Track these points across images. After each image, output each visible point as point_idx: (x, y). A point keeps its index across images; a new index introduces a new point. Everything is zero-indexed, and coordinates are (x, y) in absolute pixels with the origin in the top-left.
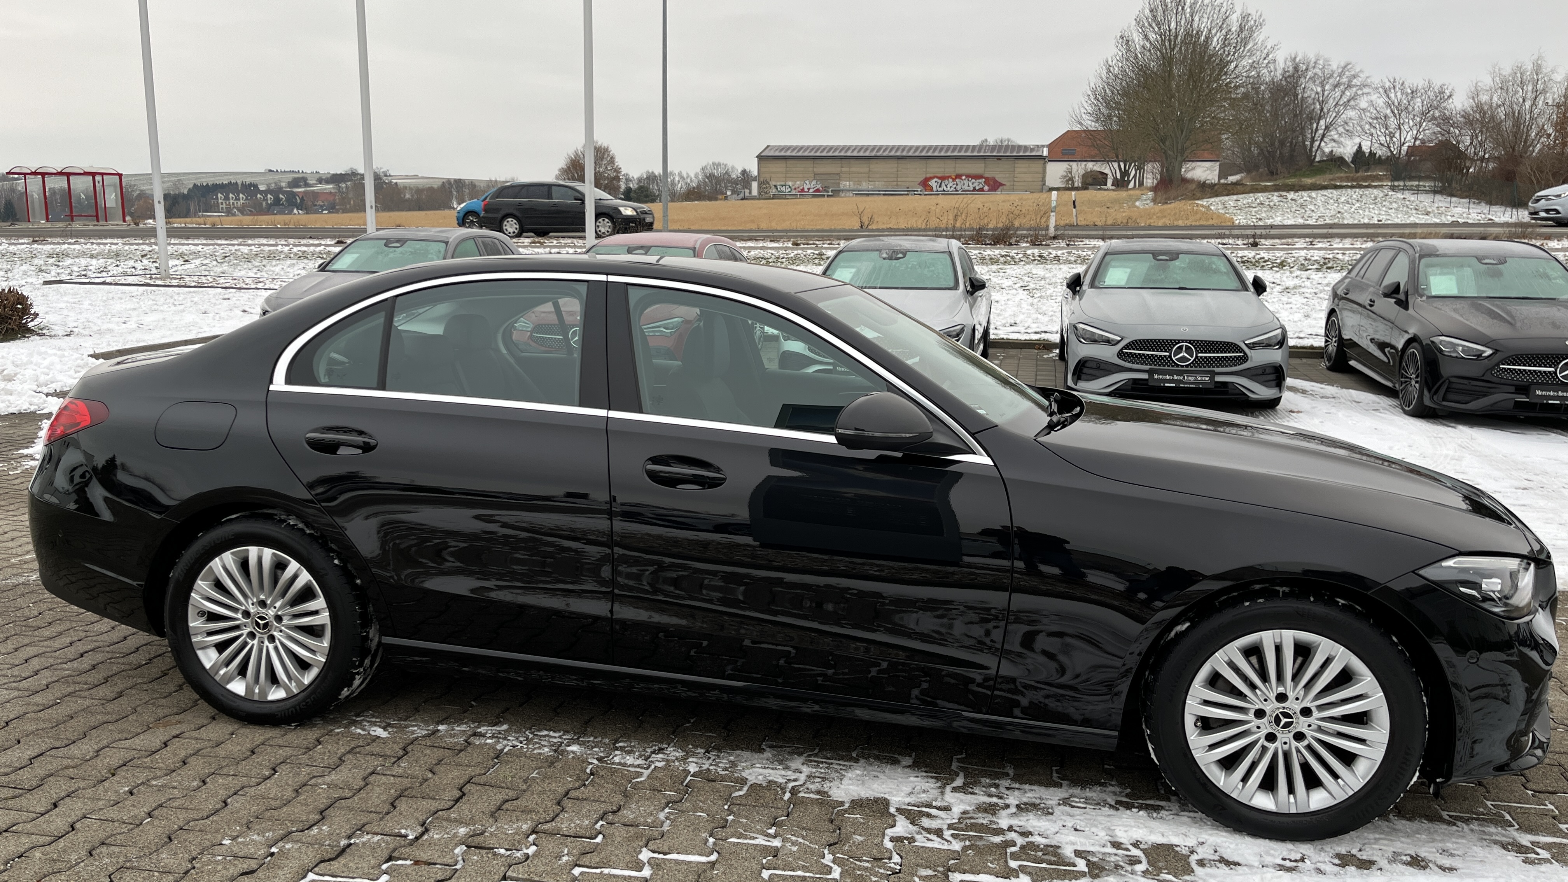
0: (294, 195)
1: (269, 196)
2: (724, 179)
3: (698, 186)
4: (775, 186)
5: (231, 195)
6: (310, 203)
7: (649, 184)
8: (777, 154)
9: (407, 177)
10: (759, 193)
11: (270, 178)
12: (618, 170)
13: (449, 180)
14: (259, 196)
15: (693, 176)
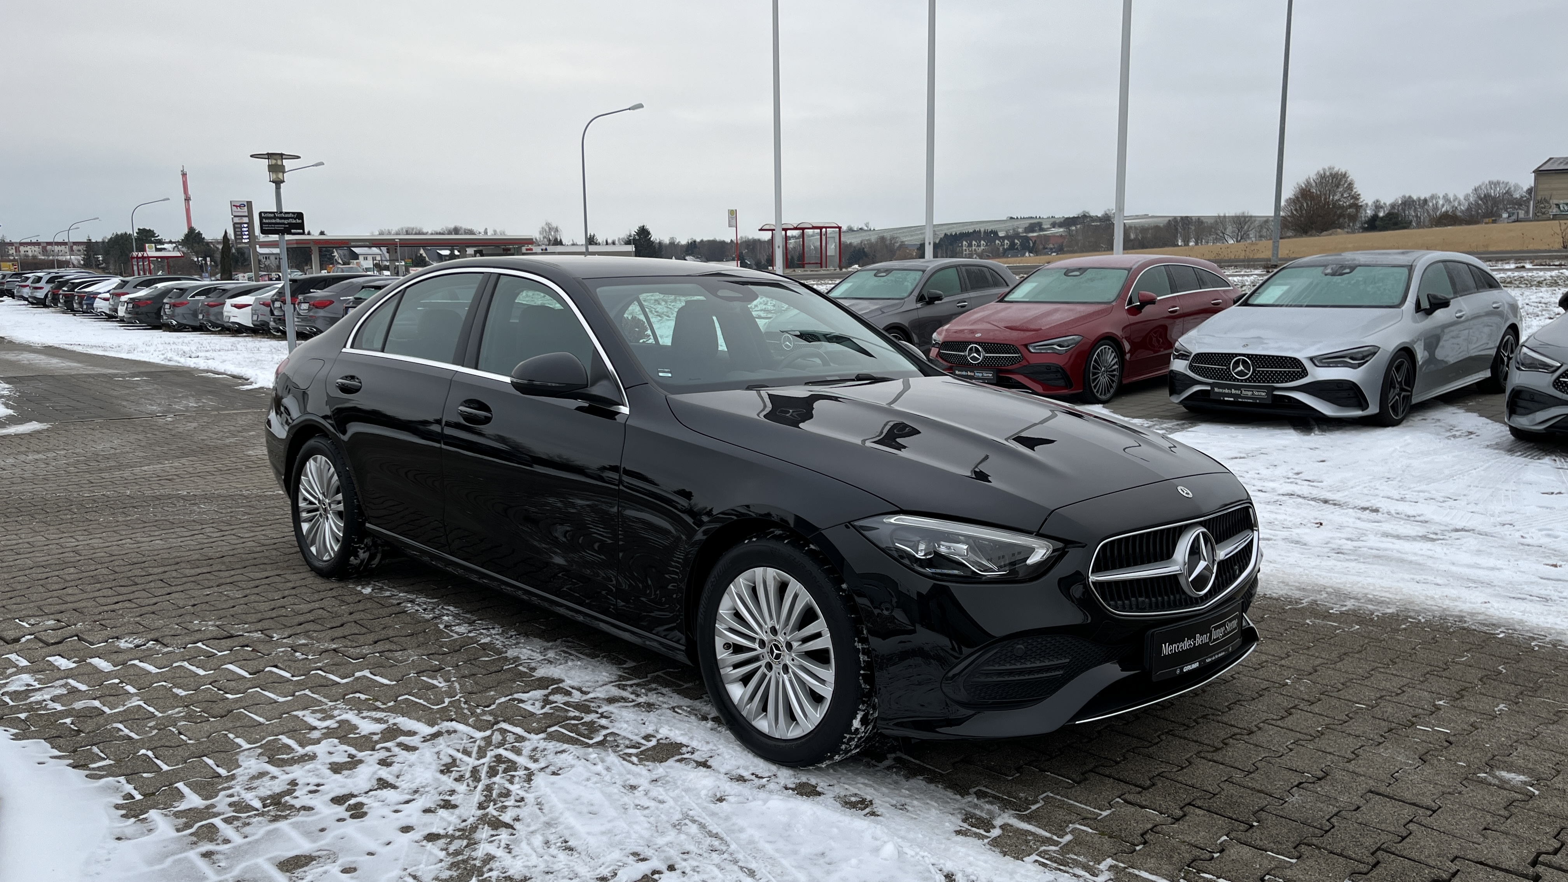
0: (1028, 239)
1: (1006, 241)
2: (1503, 200)
3: (1469, 209)
4: (1558, 205)
5: (974, 242)
6: (1041, 247)
7: (1404, 211)
8: (1562, 167)
9: (1137, 217)
10: (1535, 214)
11: (1010, 225)
12: (1356, 197)
13: (1175, 218)
14: (997, 242)
15: (1462, 198)
